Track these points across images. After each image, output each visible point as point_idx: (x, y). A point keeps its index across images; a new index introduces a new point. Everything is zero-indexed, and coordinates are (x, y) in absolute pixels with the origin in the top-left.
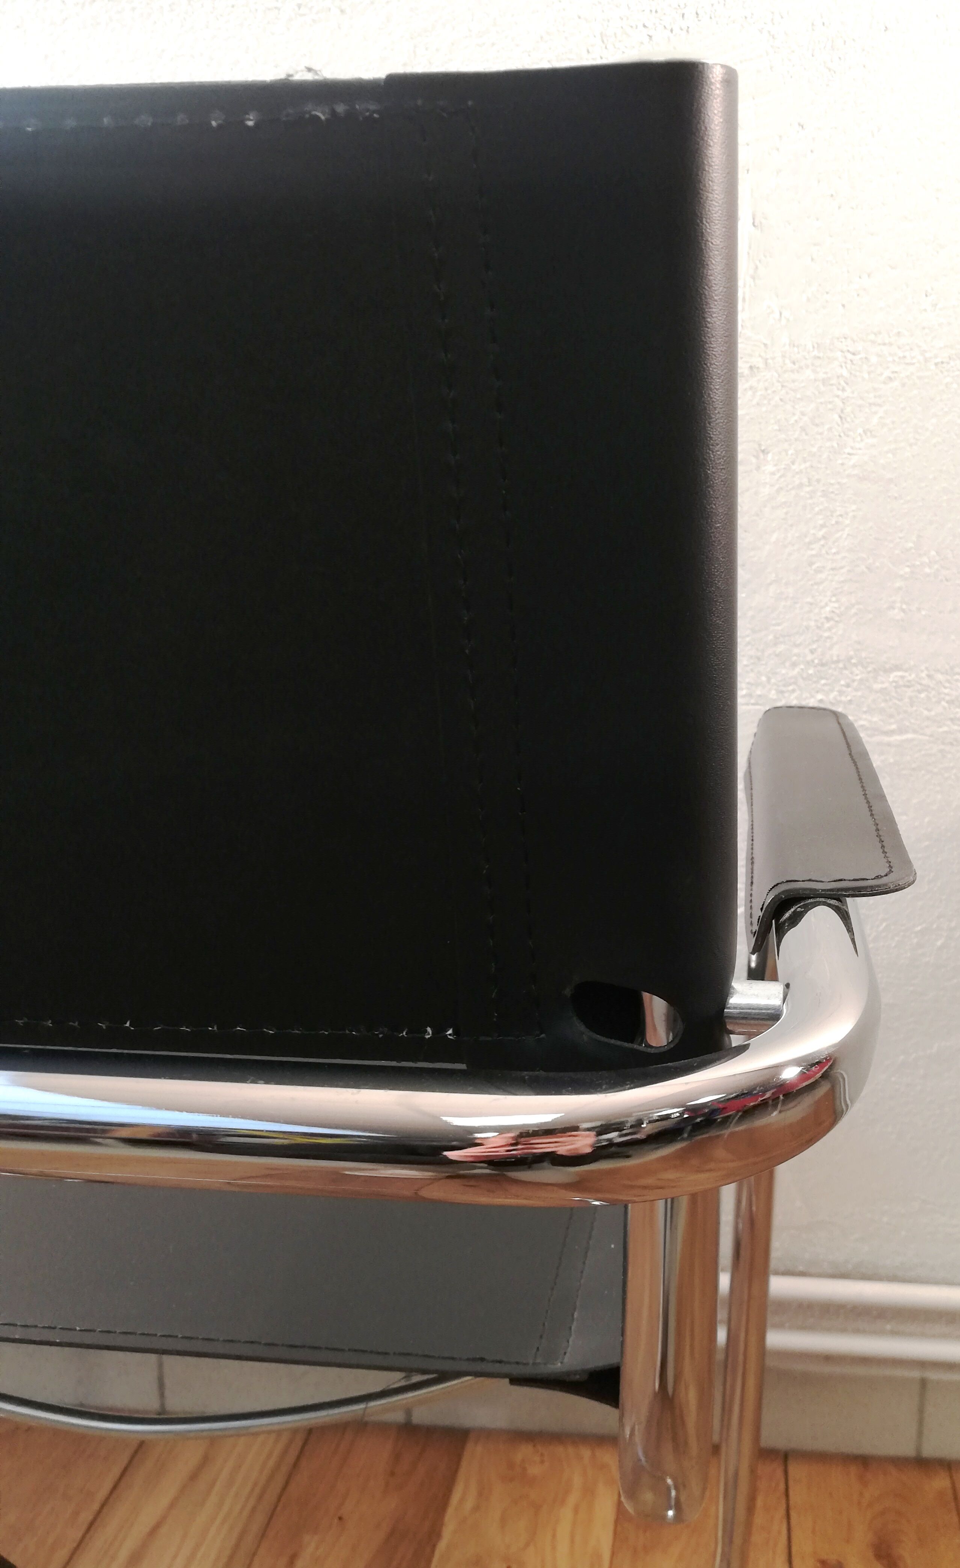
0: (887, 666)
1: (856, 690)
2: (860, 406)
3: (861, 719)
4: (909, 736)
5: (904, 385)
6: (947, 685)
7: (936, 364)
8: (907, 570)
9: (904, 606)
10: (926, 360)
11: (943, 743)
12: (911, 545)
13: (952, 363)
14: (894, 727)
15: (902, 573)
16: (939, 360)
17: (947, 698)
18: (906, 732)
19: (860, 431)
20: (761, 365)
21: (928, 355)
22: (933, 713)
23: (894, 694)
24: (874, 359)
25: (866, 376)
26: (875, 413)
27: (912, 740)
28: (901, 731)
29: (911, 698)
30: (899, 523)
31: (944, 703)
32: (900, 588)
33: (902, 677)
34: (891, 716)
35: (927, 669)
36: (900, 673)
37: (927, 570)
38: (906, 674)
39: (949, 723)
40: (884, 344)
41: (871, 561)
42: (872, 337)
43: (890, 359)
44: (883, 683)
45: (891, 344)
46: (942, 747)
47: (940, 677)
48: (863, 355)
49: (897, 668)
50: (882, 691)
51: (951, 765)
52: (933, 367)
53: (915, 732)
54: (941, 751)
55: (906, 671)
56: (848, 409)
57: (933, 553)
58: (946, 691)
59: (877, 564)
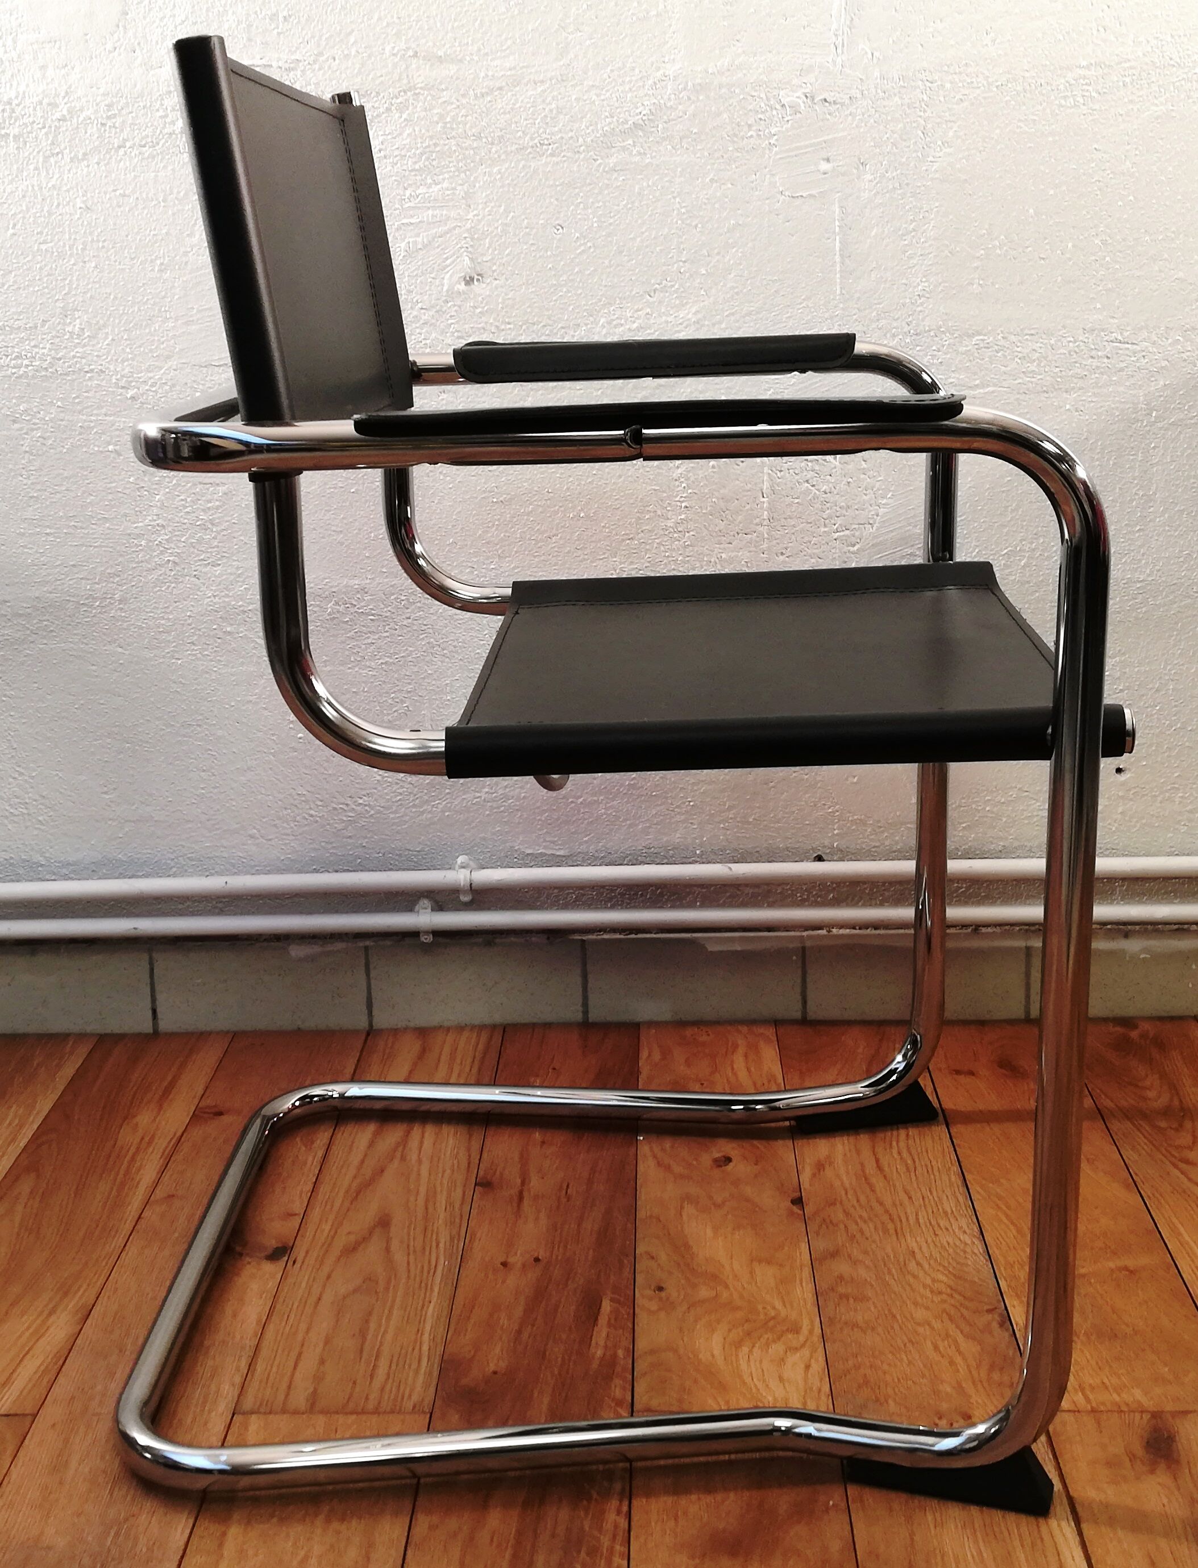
0: (970, 332)
1: (945, 354)
2: (938, 124)
3: (950, 377)
4: (991, 389)
5: (972, 104)
6: (1019, 344)
7: (997, 87)
8: (982, 252)
9: (981, 282)
10: (989, 84)
11: (1019, 393)
12: (985, 231)
13: (1010, 85)
14: (977, 382)
15: (978, 255)
16: (999, 83)
17: (1020, 355)
18: (988, 386)
19: (939, 143)
20: (859, 96)
21: (990, 80)
22: (1009, 369)
23: (976, 355)
24: (948, 85)
25: (942, 99)
26: (951, 128)
27: (993, 392)
28: (983, 385)
29: (990, 357)
30: (974, 215)
31: (1017, 359)
32: (977, 268)
33: (983, 340)
34: (975, 374)
35: (1002, 332)
36: (981, 337)
37: (998, 251)
38: (986, 338)
39: (1022, 375)
40: (955, 73)
41: (953, 246)
42: (946, 69)
43: (960, 85)
44: (967, 346)
45: (960, 73)
46: (1018, 396)
47: (1013, 338)
48: (939, 83)
49: (979, 334)
50: (966, 353)
51: (1026, 411)
52: (995, 89)
53: (995, 385)
54: (1017, 399)
55: (985, 335)
56: (929, 126)
57: (1002, 237)
58: (1019, 349)
59: (958, 249)
